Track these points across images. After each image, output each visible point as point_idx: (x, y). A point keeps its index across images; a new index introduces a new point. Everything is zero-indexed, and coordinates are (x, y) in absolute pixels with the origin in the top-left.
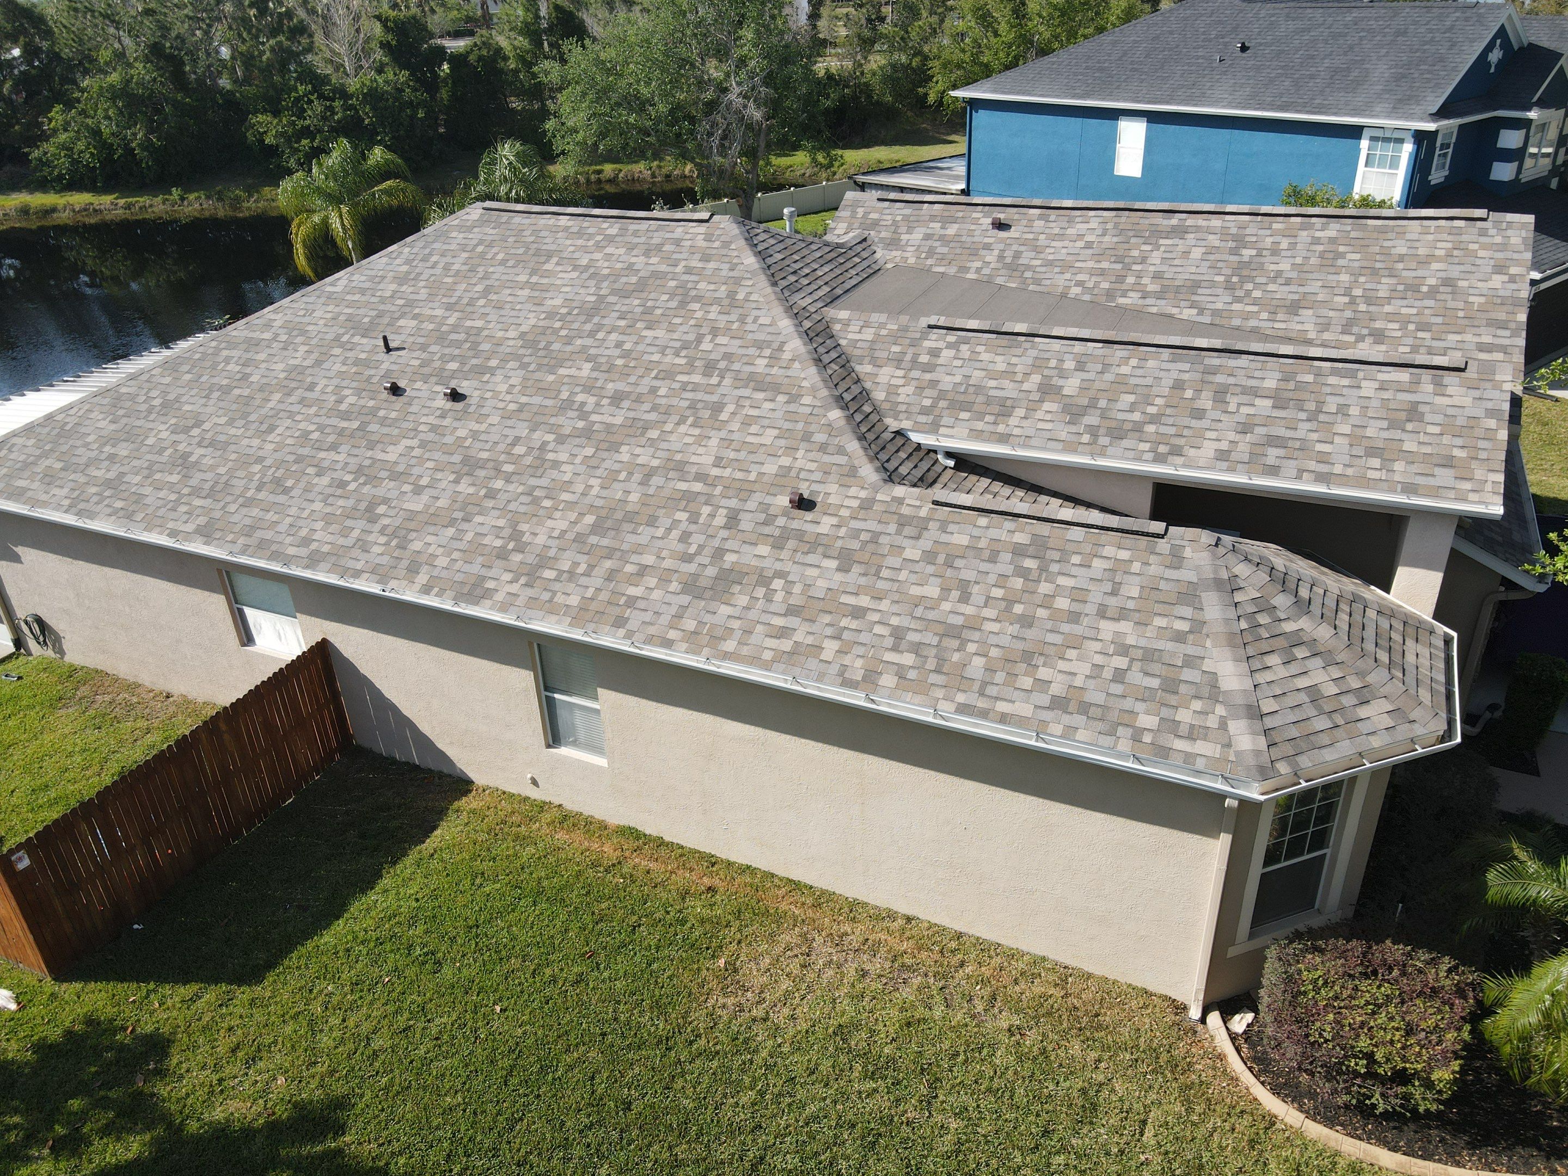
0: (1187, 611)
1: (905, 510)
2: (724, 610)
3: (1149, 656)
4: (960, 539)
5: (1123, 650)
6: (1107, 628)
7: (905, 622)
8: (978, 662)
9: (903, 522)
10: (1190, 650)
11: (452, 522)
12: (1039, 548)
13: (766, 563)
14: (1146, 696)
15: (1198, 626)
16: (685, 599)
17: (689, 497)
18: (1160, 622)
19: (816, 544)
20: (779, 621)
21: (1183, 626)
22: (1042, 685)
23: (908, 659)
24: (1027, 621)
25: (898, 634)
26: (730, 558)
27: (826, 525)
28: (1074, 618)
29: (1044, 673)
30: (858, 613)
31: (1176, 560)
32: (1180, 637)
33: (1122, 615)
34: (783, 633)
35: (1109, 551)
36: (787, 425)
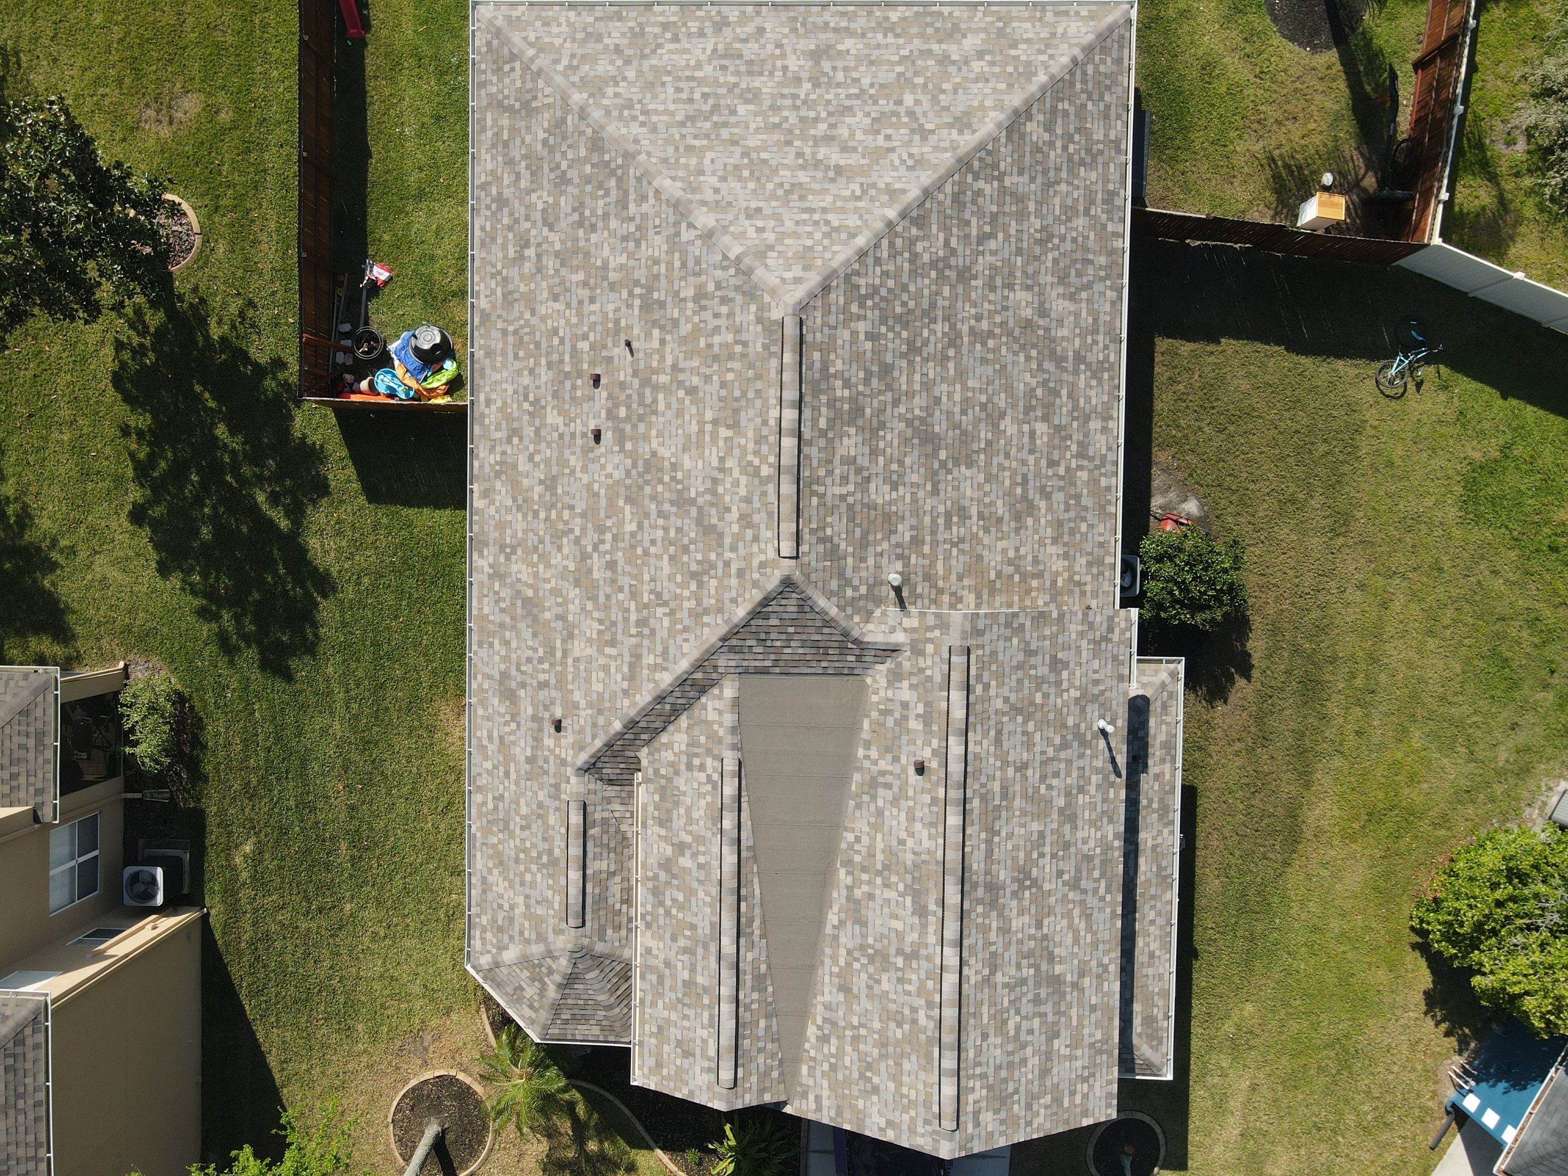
0: (534, 937)
1: (563, 786)
2: (496, 701)
3: (511, 920)
4: (552, 820)
5: (512, 907)
6: (520, 900)
7: (507, 801)
8: (495, 840)
9: (557, 786)
10: (517, 939)
11: (515, 500)
12: (554, 862)
13: (523, 715)
14: (494, 920)
15: (527, 942)
16: (497, 677)
17: (551, 651)
18: (527, 924)
19: (537, 740)
20: (495, 734)
21: (527, 934)
22: (490, 872)
23: (490, 806)
24: (517, 860)
25: (501, 798)
26: (522, 693)
27: (549, 742)
28: (522, 884)
29: (496, 871)
30: (507, 775)
31: (558, 932)
32: (521, 933)
33: (527, 906)
34: (490, 737)
35: (557, 898)
36: (606, 696)
